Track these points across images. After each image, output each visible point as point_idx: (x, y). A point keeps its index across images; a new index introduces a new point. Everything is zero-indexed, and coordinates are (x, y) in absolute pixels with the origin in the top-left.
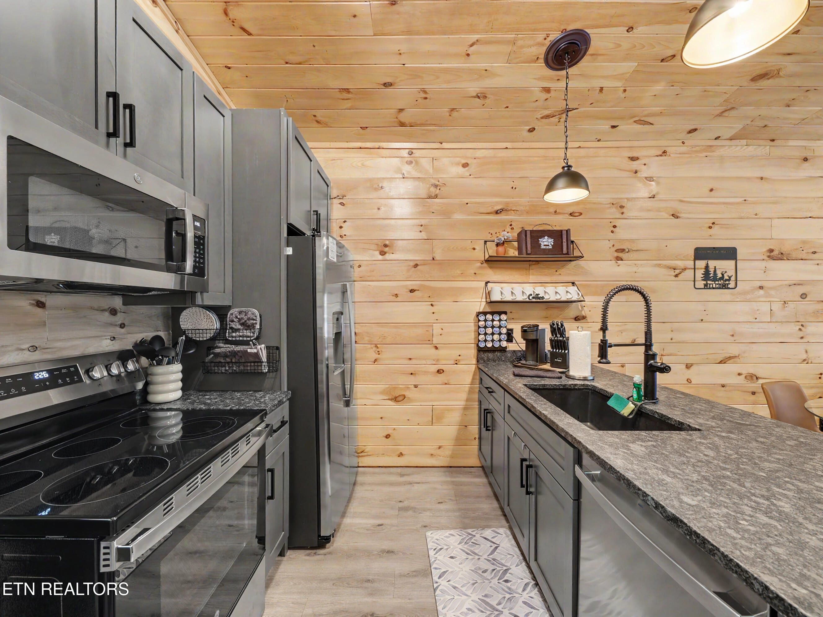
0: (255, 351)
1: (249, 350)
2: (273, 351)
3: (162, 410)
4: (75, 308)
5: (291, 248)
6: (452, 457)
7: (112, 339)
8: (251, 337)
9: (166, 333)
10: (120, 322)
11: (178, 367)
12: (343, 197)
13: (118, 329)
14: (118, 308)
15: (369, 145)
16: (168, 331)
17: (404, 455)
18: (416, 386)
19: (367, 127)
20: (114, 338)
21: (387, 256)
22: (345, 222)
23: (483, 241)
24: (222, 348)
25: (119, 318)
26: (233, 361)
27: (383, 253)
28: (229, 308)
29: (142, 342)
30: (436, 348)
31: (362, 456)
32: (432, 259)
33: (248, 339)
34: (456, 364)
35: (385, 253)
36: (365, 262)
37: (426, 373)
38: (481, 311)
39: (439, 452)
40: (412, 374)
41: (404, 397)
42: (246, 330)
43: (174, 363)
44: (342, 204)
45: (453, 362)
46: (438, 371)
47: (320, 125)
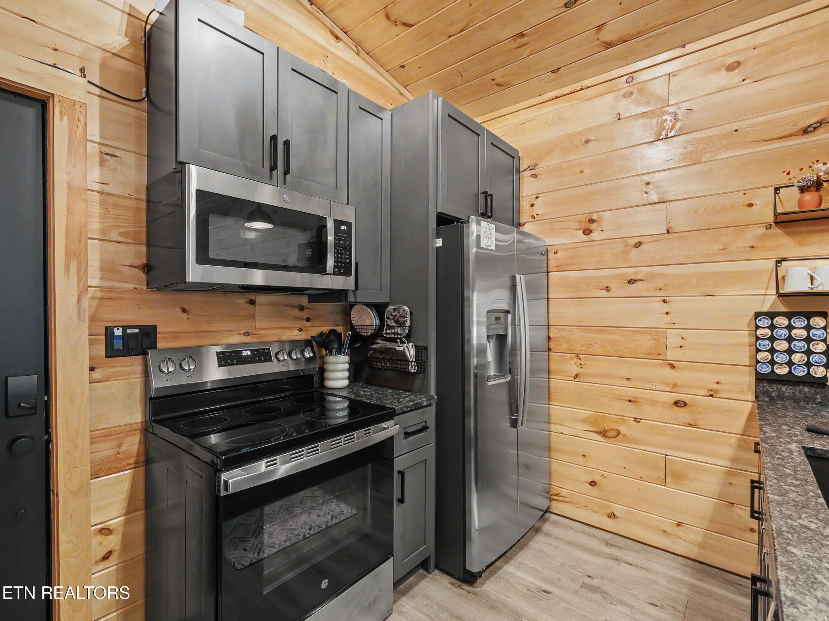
0: (402, 349)
1: (397, 348)
2: (421, 350)
3: (332, 395)
4: (275, 305)
5: (441, 239)
6: (702, 546)
7: (300, 330)
8: (400, 335)
9: (345, 327)
10: (306, 317)
11: (344, 358)
12: (535, 166)
13: (305, 322)
14: (305, 305)
15: (566, 90)
16: (347, 326)
17: (617, 517)
18: (637, 420)
19: (559, 68)
20: (302, 330)
21: (595, 236)
22: (537, 197)
23: (773, 188)
24: (381, 344)
25: (305, 314)
26: (388, 358)
27: (587, 232)
28: (387, 305)
29: (321, 334)
30: (672, 367)
31: (556, 500)
32: (666, 232)
33: (396, 336)
34: (711, 396)
35: (591, 231)
36: (564, 247)
37: (653, 402)
38: (765, 309)
39: (678, 531)
40: (630, 401)
41: (619, 433)
42: (399, 327)
43: (341, 355)
44: (534, 176)
45: (705, 392)
46: (676, 403)
47: (502, 88)
